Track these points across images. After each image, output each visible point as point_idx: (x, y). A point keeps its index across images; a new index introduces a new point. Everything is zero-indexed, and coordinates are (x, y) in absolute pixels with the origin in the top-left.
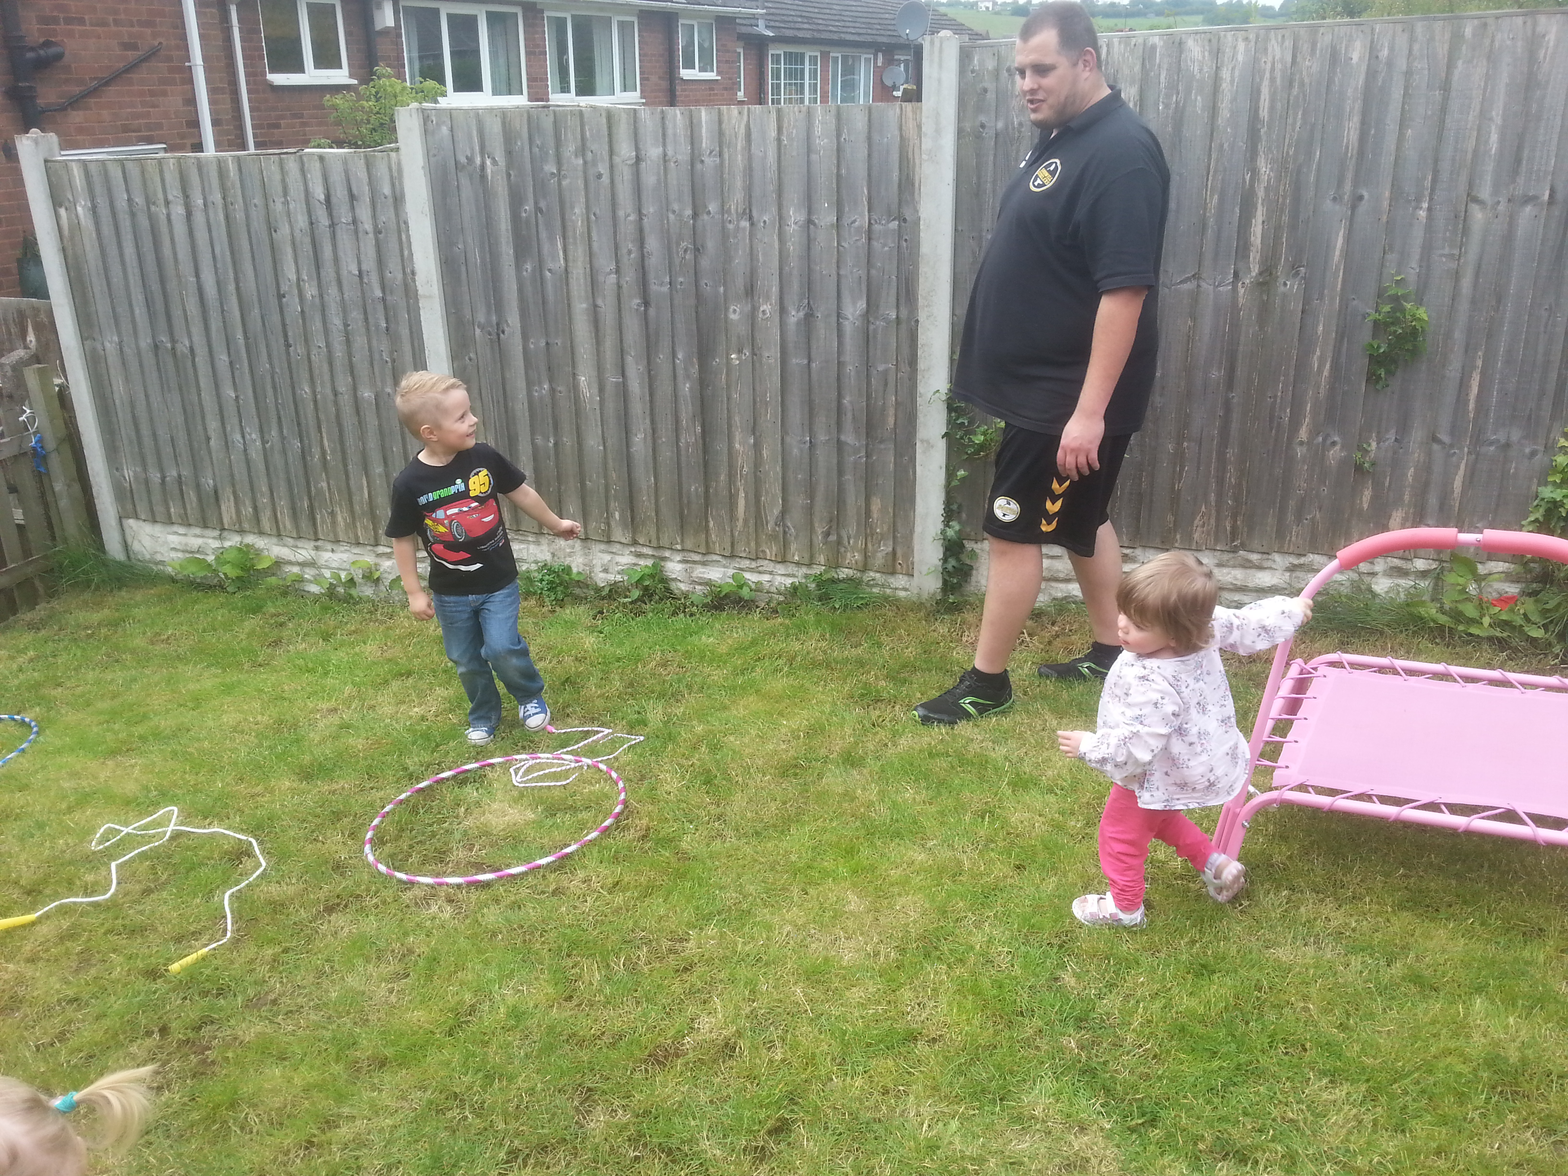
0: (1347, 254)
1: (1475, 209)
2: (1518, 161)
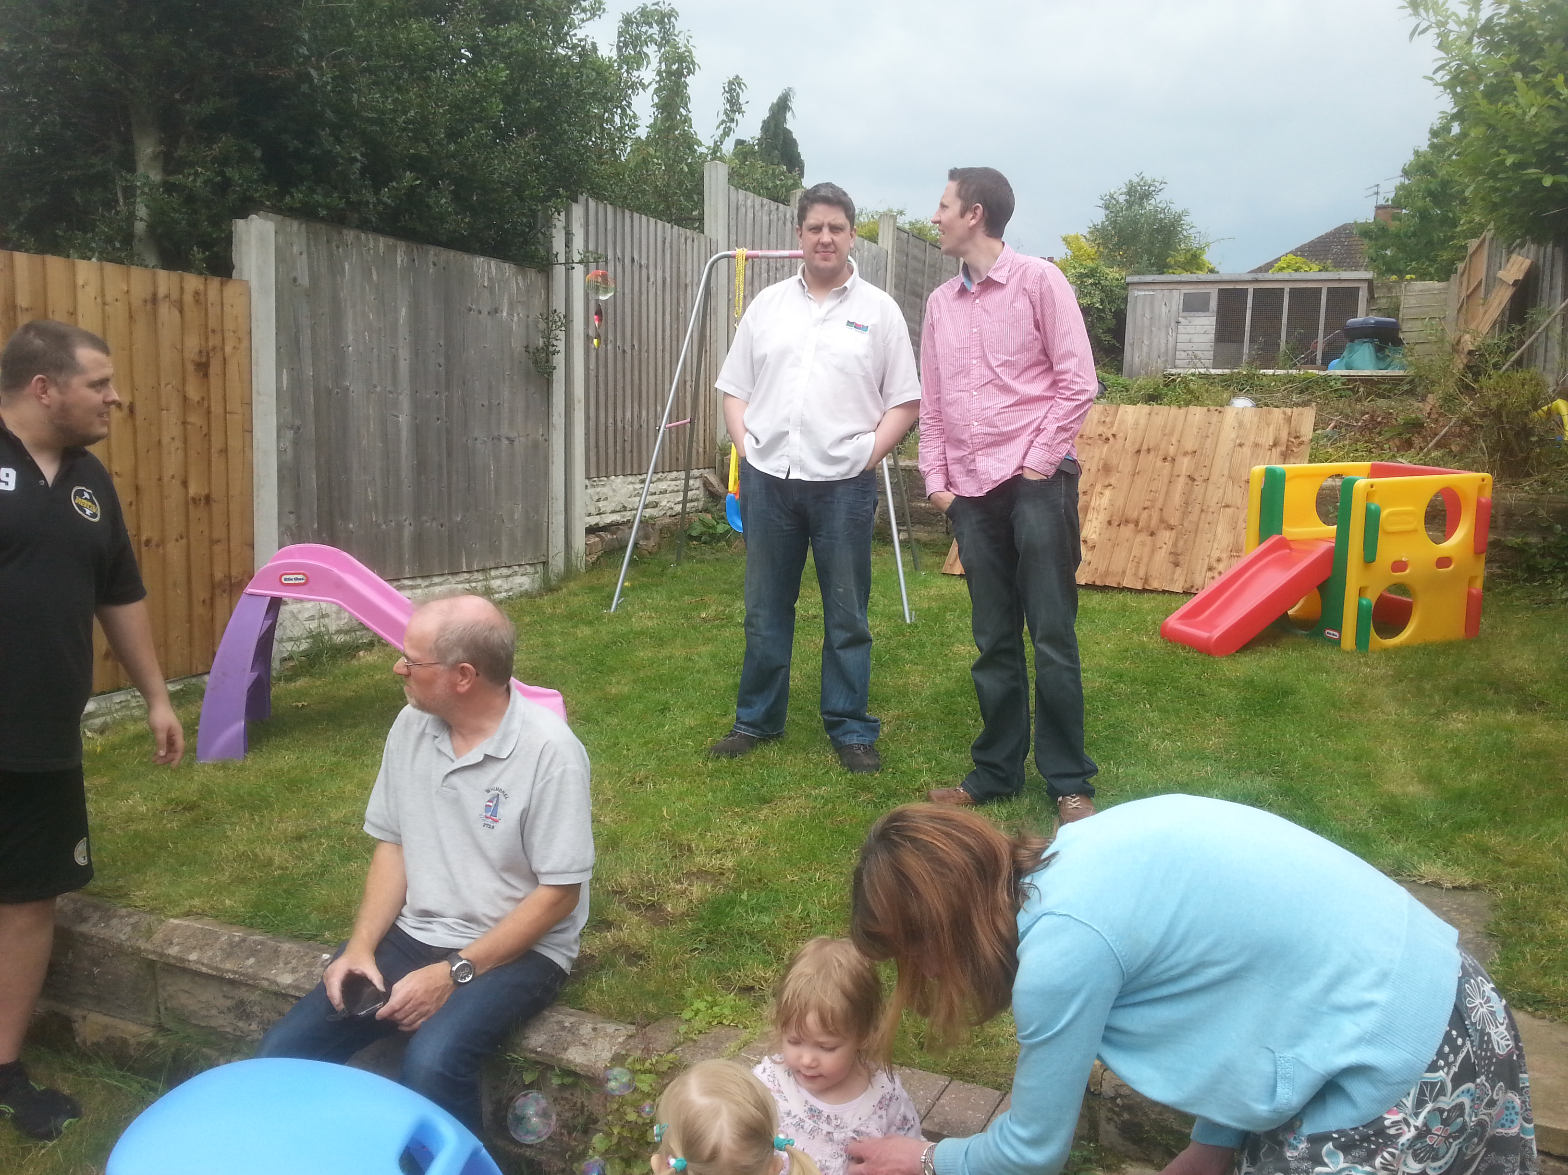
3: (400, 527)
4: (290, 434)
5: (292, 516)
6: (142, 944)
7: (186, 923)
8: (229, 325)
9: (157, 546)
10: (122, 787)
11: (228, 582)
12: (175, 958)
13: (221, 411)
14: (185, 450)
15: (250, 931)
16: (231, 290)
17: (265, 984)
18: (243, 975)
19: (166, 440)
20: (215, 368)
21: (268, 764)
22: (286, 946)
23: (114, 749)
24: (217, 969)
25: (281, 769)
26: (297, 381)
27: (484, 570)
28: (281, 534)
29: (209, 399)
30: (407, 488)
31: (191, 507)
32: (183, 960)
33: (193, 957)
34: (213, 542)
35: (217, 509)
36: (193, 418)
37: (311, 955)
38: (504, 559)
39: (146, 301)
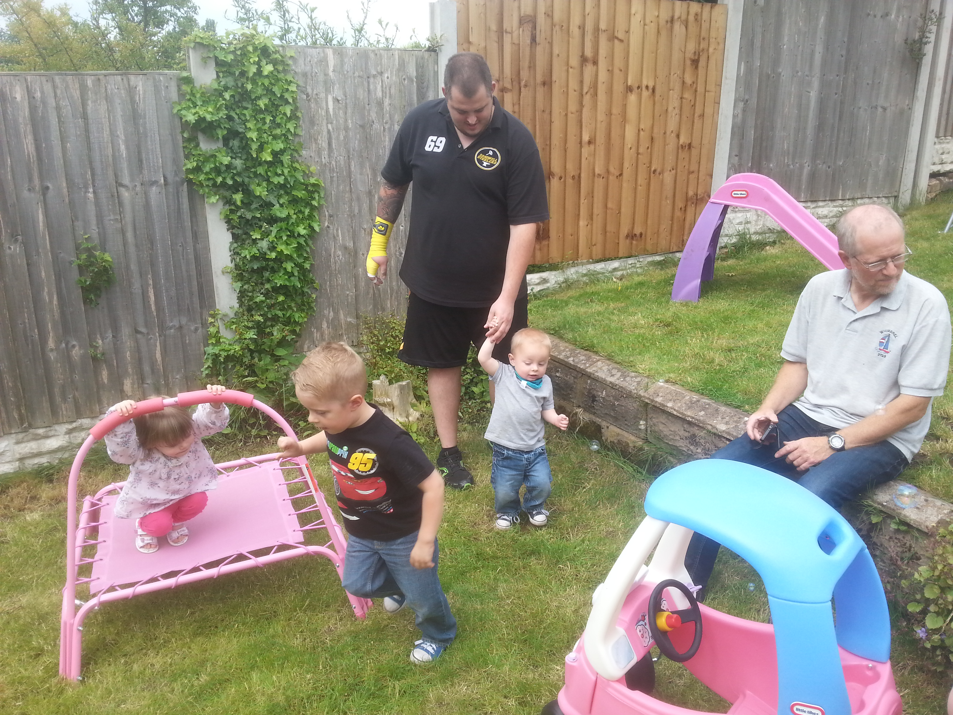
0: (49, 225)
1: (122, 190)
2: (140, 161)
3: (802, 167)
4: (741, 105)
5: (737, 158)
6: (642, 393)
7: (667, 386)
8: (713, 34)
9: (660, 174)
10: (631, 309)
11: (695, 198)
12: (660, 404)
13: (703, 90)
14: (681, 115)
15: (702, 396)
16: (717, 10)
17: (710, 427)
18: (697, 420)
19: (670, 109)
20: (702, 63)
21: (711, 306)
22: (723, 409)
23: (627, 289)
24: (682, 413)
25: (720, 310)
26: (749, 71)
27: (853, 199)
28: (729, 169)
29: (697, 84)
30: (809, 142)
31: (680, 151)
32: (664, 406)
33: (670, 405)
34: (690, 173)
35: (695, 152)
36: (686, 95)
37: (738, 416)
38: (868, 192)
39: (667, 22)
